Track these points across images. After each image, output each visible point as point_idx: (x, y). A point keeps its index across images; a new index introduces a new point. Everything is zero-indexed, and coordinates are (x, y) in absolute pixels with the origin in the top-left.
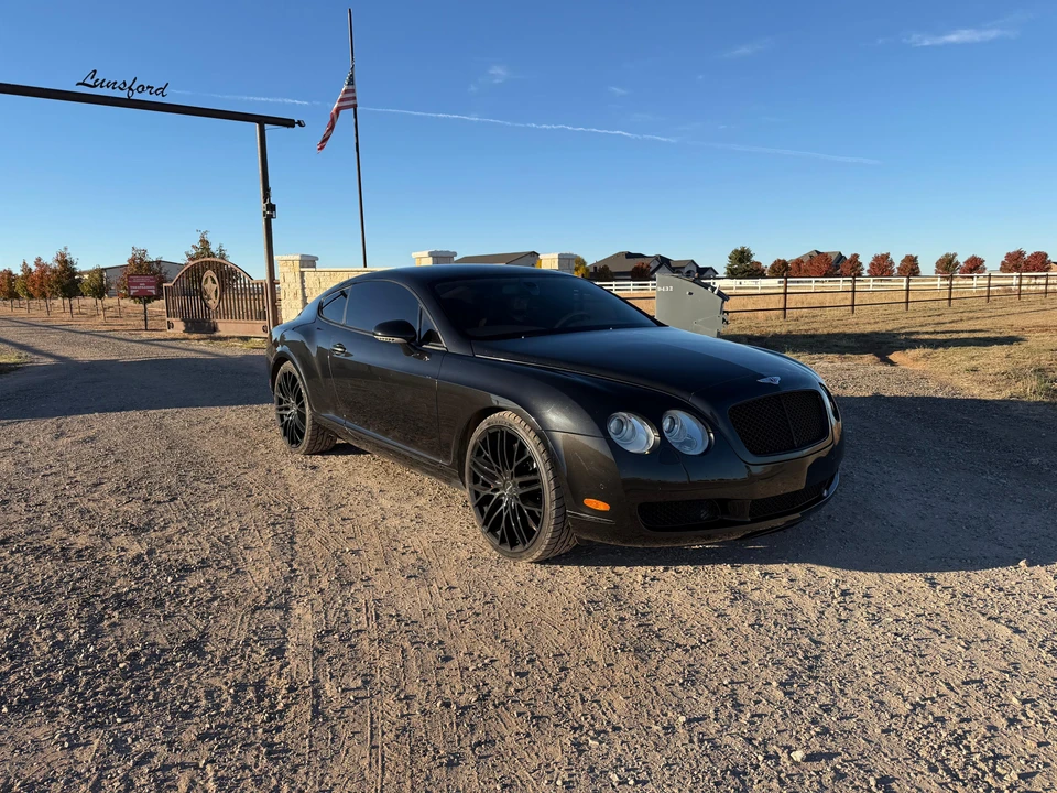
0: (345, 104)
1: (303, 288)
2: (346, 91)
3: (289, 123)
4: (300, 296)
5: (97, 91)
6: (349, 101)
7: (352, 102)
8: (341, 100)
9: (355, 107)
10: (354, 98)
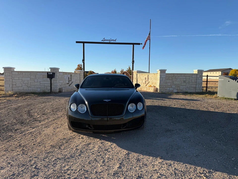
0: (148, 39)
1: (137, 77)
2: (148, 36)
3: (139, 44)
4: (136, 79)
5: (105, 42)
6: (149, 38)
7: (149, 39)
8: (147, 38)
9: (150, 39)
10: (150, 38)
